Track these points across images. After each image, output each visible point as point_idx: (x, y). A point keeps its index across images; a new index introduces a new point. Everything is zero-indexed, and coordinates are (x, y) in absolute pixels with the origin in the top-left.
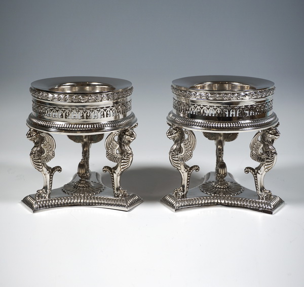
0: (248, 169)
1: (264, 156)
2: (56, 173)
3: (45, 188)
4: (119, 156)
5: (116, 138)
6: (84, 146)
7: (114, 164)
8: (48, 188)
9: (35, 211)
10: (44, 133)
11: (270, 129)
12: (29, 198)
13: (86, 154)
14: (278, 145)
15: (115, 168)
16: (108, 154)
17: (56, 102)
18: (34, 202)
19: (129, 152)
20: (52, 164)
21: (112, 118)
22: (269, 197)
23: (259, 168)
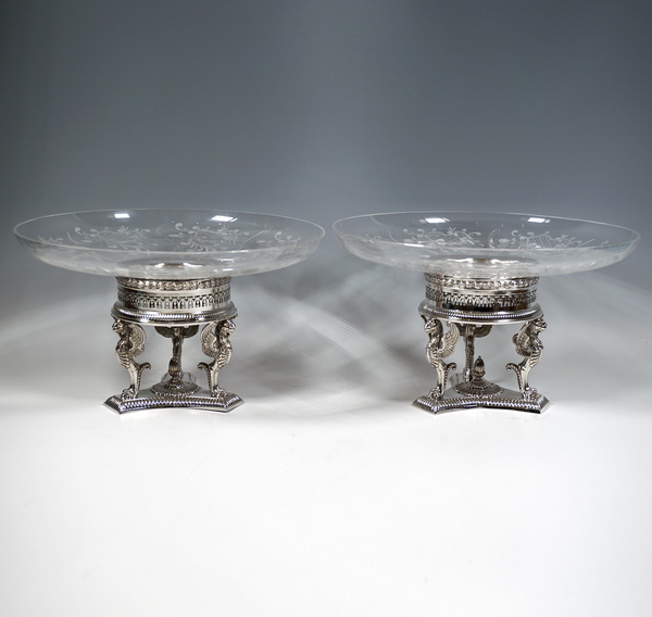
0: (510, 366)
1: (530, 350)
2: (145, 370)
3: (132, 386)
4: (216, 350)
5: (214, 330)
6: (174, 341)
7: (211, 360)
8: (136, 386)
9: (121, 413)
10: (133, 325)
11: (536, 321)
12: (113, 400)
13: (177, 350)
14: (544, 337)
15: (212, 364)
16: (204, 347)
17: (147, 290)
18: (119, 403)
19: (228, 346)
20: (140, 360)
21: (208, 308)
22: (535, 395)
23: (523, 364)
